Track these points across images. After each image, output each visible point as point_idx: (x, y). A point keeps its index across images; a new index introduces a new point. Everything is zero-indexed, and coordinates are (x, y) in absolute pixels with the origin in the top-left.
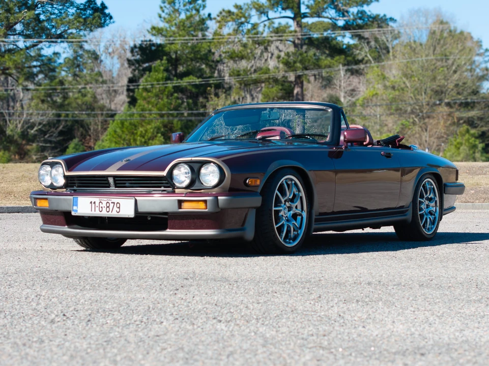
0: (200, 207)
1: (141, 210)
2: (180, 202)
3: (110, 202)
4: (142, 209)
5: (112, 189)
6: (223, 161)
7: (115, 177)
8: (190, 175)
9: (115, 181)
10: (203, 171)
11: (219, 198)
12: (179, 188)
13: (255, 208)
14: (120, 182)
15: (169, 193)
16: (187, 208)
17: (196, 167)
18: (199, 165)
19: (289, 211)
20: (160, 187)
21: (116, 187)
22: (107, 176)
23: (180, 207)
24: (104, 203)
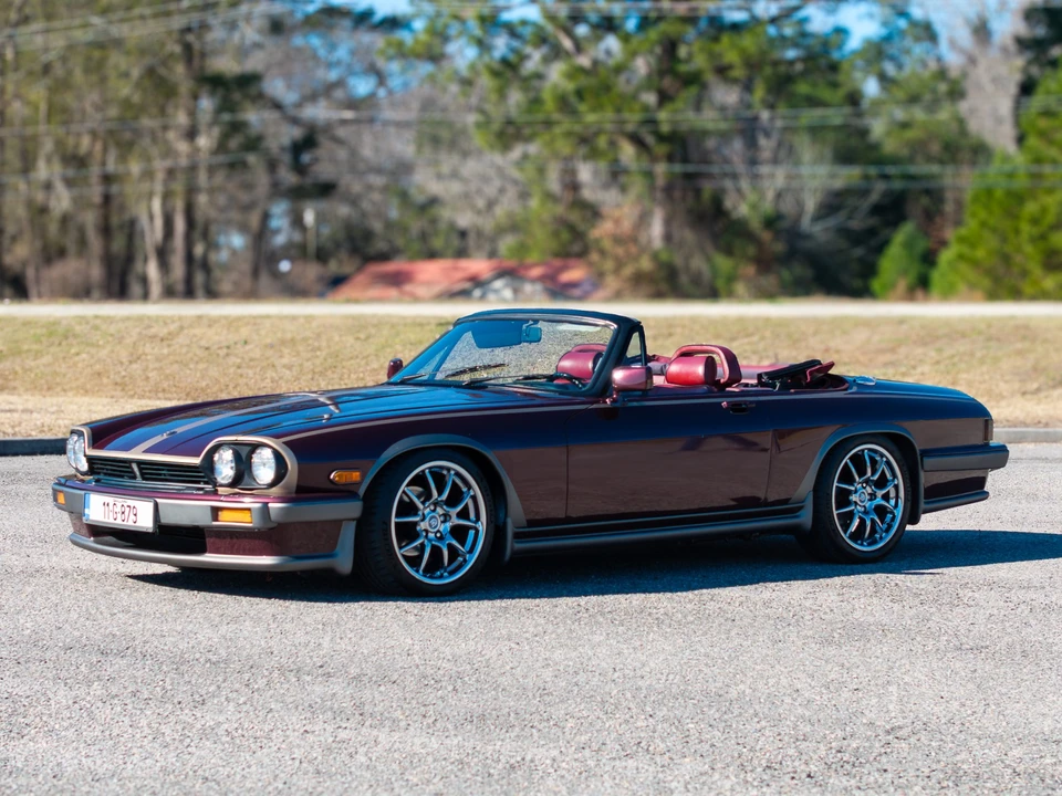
0: (244, 521)
1: (165, 520)
2: (215, 511)
3: (125, 505)
4: (167, 519)
5: (139, 481)
6: (285, 443)
7: (140, 463)
8: (233, 465)
9: (140, 469)
10: (256, 459)
11: (270, 505)
12: (221, 486)
13: (353, 520)
14: (151, 471)
15: (207, 493)
16: (227, 519)
17: (244, 451)
18: (248, 448)
19: (443, 522)
20: (198, 482)
21: (144, 479)
22: (130, 461)
23: (215, 518)
24: (119, 505)
